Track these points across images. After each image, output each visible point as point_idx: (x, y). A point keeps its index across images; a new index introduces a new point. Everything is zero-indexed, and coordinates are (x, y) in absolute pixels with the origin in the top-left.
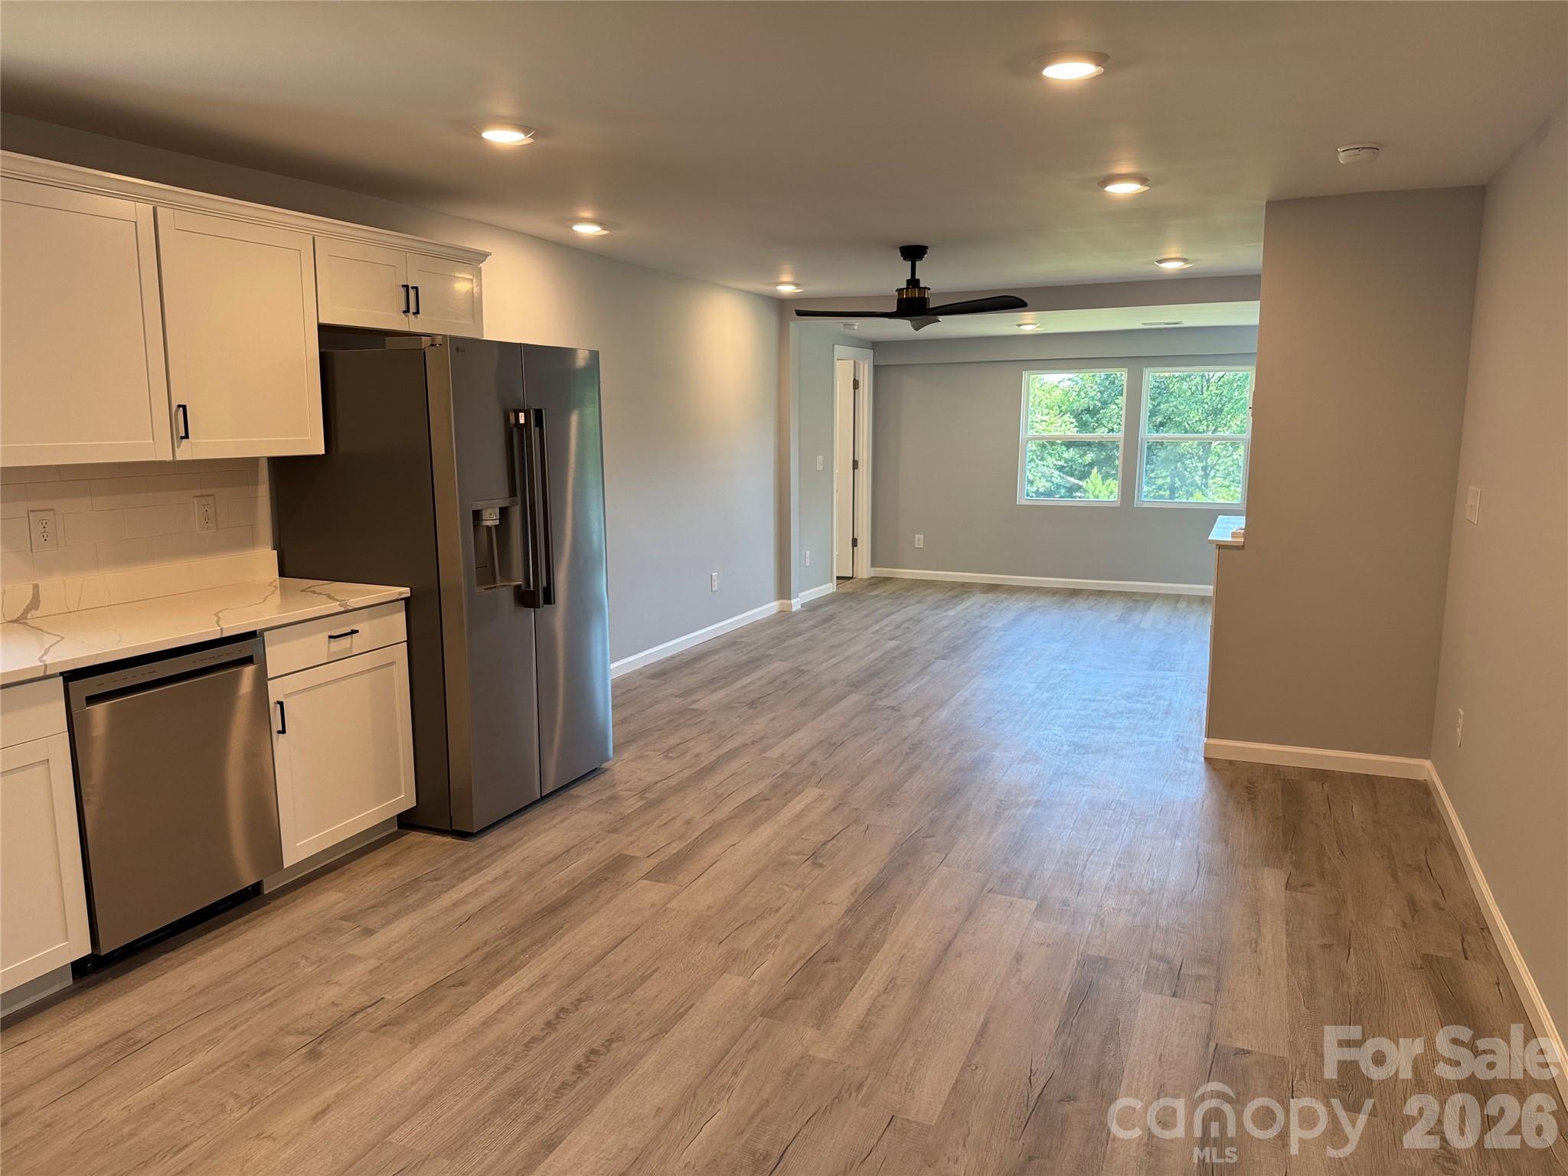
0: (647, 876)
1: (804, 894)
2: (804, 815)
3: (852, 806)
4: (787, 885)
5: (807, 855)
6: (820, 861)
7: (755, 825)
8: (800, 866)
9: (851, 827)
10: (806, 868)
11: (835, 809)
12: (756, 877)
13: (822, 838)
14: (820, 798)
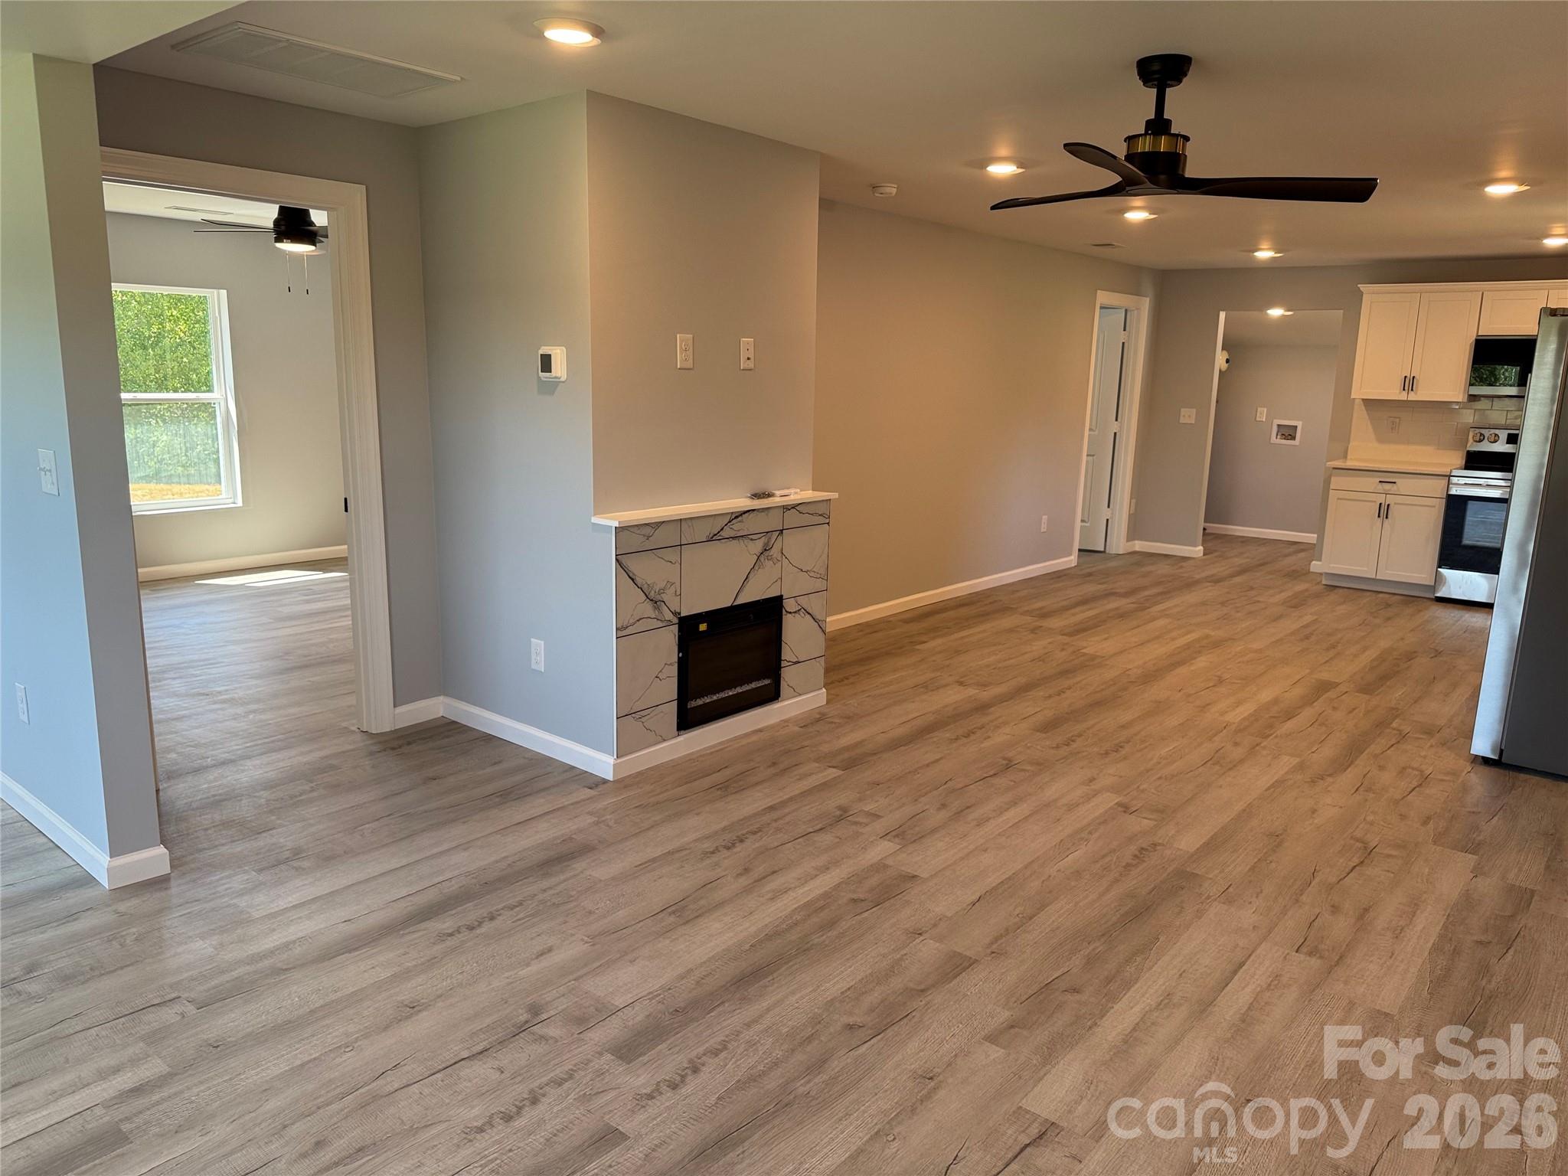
0: (1338, 683)
1: (1224, 666)
2: (1236, 703)
4: (1236, 670)
5: (1226, 682)
6: (1216, 678)
7: (1275, 701)
8: (1231, 677)
9: (1194, 692)
10: (1226, 676)
11: (1208, 705)
12: (1260, 675)
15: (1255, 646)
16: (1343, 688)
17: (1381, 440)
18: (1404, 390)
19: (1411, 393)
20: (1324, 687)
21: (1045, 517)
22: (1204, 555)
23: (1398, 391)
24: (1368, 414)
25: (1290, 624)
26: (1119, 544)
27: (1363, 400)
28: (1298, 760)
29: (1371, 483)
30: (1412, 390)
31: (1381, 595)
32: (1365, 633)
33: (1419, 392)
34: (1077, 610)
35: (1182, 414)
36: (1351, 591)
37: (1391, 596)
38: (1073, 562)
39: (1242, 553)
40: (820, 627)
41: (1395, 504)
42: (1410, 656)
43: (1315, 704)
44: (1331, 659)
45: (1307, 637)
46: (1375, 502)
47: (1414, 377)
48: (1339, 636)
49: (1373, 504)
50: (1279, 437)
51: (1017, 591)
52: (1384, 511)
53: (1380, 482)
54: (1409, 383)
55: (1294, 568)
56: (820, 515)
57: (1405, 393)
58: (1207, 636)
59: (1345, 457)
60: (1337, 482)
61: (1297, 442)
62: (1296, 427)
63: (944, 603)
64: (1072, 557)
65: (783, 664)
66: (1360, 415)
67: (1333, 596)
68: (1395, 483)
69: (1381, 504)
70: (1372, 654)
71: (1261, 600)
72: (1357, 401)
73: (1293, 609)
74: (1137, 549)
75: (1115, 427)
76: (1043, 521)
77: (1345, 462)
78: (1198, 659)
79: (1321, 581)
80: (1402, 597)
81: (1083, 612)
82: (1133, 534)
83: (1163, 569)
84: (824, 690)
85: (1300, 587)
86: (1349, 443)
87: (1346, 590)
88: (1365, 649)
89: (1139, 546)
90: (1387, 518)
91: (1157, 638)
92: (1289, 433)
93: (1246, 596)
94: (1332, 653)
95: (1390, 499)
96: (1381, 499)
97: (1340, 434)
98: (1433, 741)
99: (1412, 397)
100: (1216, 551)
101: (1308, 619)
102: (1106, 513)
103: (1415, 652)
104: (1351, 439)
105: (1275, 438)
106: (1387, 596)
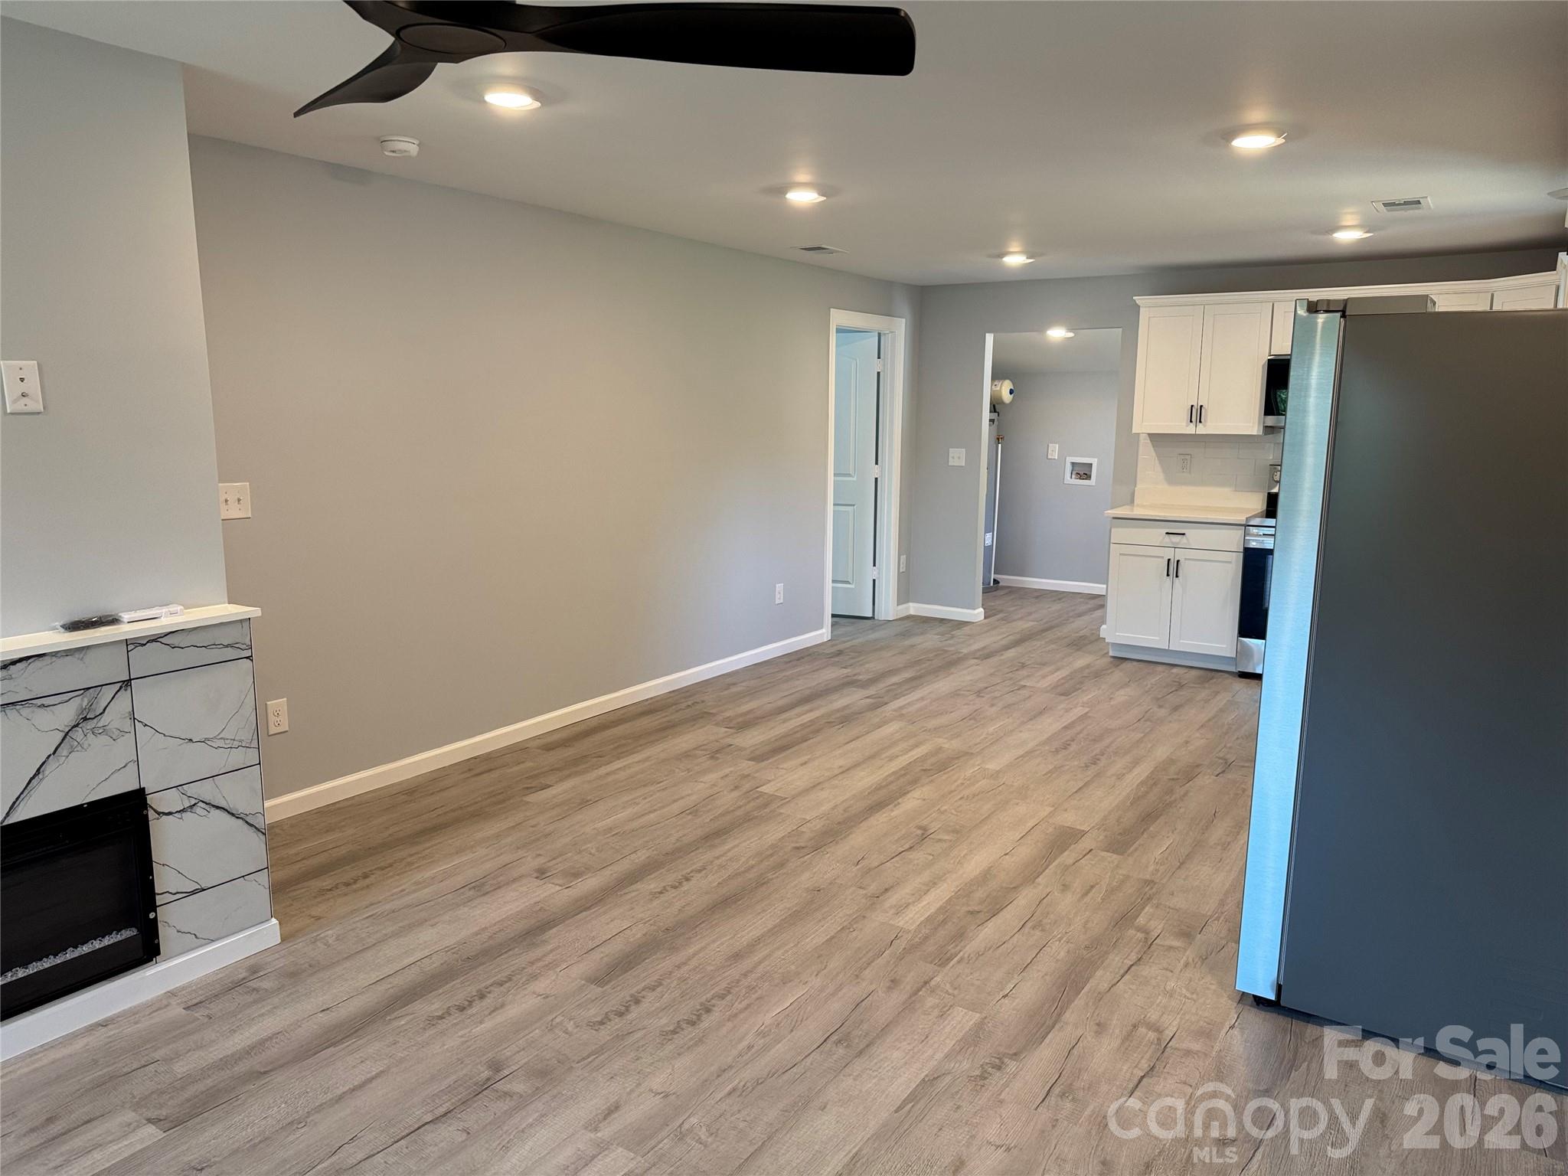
0: (1083, 833)
1: (939, 806)
2: (927, 885)
3: (865, 892)
4: (952, 814)
5: (930, 838)
6: (919, 832)
7: (985, 876)
8: (939, 828)
9: (877, 864)
10: (935, 826)
11: (887, 890)
12: (980, 822)
13: (912, 855)
14: (901, 909)
15: (992, 766)
16: (1086, 843)
17: (1171, 481)
18: (1191, 421)
19: (1200, 426)
20: (1064, 839)
21: (779, 587)
22: (985, 618)
23: (1184, 424)
24: (1155, 450)
25: (1050, 725)
26: (889, 608)
27: (1149, 434)
28: (977, 1017)
29: (1157, 534)
30: (1200, 422)
31: (1175, 670)
32: (1142, 735)
33: (1209, 423)
34: (798, 710)
35: (951, 455)
36: (1142, 665)
37: (1186, 670)
38: (825, 635)
39: (1030, 614)
40: (252, 825)
41: (1186, 559)
42: (1189, 774)
43: (1039, 880)
44: (1086, 784)
45: (1066, 746)
46: (1163, 557)
47: (1201, 406)
48: (1107, 741)
49: (1160, 560)
50: (1073, 476)
51: (734, 684)
52: (1173, 569)
53: (1167, 533)
54: (1197, 414)
55: (1081, 633)
56: (227, 646)
57: (1192, 425)
58: (939, 750)
59: (1132, 502)
60: (1119, 534)
61: (1093, 481)
62: (1091, 464)
63: (622, 712)
64: (824, 630)
65: (159, 900)
66: (1147, 454)
67: (1117, 675)
68: (1184, 534)
69: (1169, 560)
70: (1142, 771)
71: (1028, 684)
72: (1142, 437)
73: (1063, 698)
74: (912, 612)
75: (875, 471)
76: (777, 589)
77: (1132, 510)
78: (909, 795)
79: (1108, 653)
80: (1201, 672)
81: (799, 715)
82: (904, 597)
83: (930, 640)
84: (274, 921)
85: (1081, 661)
86: (1135, 486)
87: (1135, 663)
88: (1136, 763)
89: (914, 608)
90: (1177, 576)
91: (872, 757)
92: (1083, 472)
93: (1011, 679)
94: (1090, 773)
95: (1180, 555)
96: (1169, 553)
97: (1126, 476)
98: (1190, 954)
99: (1201, 430)
100: (1001, 611)
101: (1079, 711)
102: (871, 573)
103: (1198, 766)
104: (1138, 482)
105: (1069, 478)
106: (1181, 671)
